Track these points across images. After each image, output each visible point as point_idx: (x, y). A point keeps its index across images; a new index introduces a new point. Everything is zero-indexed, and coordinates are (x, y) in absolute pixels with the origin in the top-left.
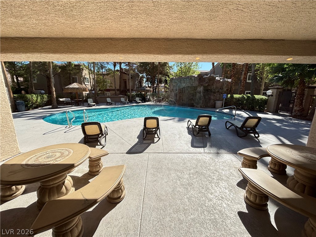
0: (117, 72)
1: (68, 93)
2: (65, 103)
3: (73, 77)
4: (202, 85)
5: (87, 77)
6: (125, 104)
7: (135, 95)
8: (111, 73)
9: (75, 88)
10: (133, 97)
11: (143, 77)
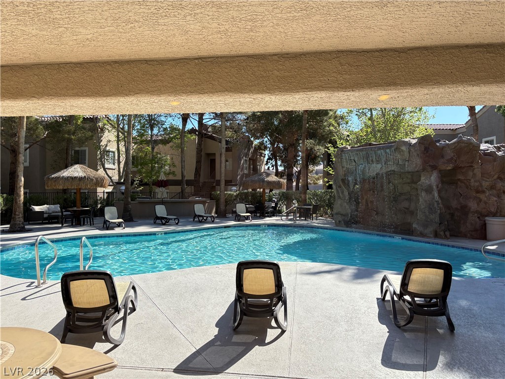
0: (189, 136)
1: (57, 192)
2: (46, 219)
3: (77, 149)
4: (434, 168)
5: (111, 150)
6: (206, 222)
7: (237, 196)
8: (174, 137)
9: (75, 177)
10: (230, 202)
11: (262, 147)
